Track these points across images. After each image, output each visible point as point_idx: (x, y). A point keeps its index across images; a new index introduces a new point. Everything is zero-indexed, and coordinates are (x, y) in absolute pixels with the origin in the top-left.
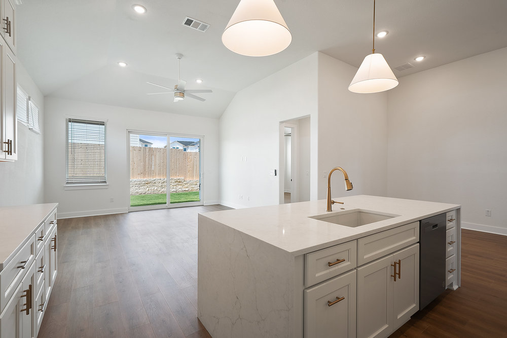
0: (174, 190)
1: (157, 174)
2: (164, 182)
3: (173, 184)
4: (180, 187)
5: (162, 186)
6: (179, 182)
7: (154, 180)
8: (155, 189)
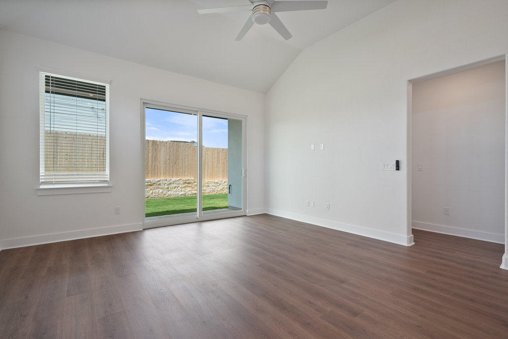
0: (182, 193)
1: (162, 173)
2: (170, 184)
3: (181, 186)
4: (189, 189)
5: (168, 188)
6: (189, 183)
7: (159, 181)
8: (160, 192)
